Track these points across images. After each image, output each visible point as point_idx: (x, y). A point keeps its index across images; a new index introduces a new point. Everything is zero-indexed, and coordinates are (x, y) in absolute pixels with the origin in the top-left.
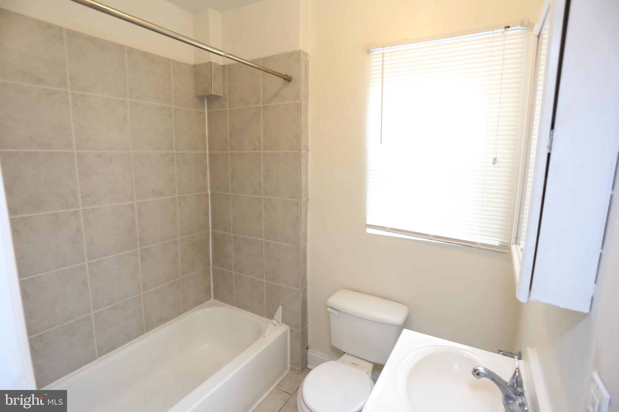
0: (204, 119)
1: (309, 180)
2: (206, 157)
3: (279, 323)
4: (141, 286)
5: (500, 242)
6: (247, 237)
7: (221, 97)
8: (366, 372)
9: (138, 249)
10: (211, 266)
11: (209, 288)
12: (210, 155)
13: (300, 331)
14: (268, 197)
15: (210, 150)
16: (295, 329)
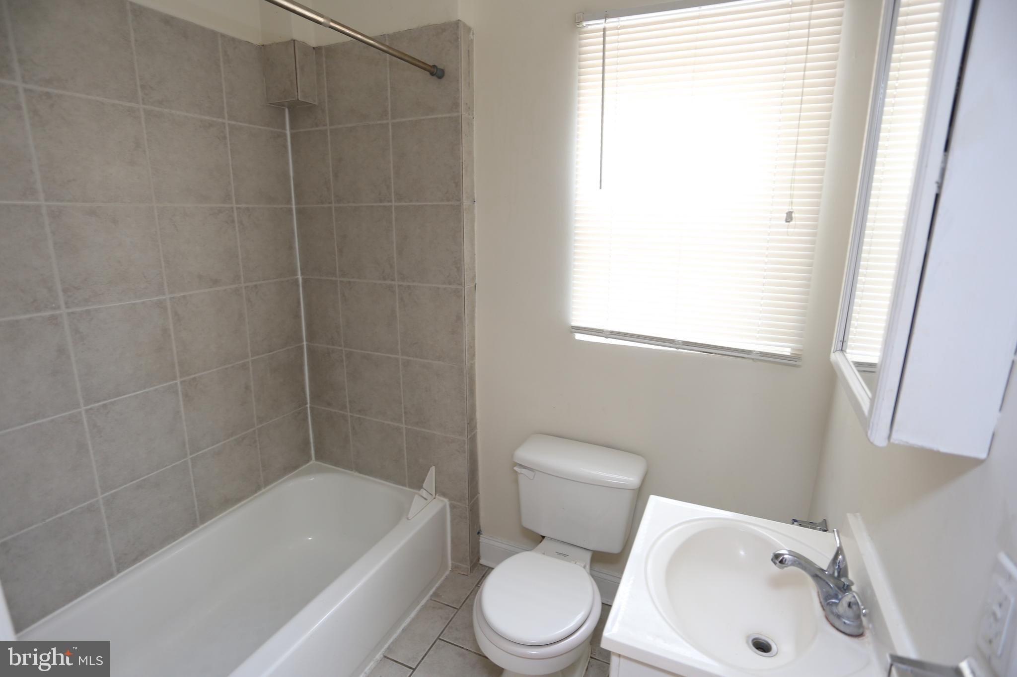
0: (285, 147)
1: (476, 252)
2: (292, 214)
3: (431, 494)
4: (187, 446)
5: (793, 349)
6: (370, 352)
7: (315, 105)
8: (583, 566)
9: (178, 381)
10: (308, 406)
11: (307, 443)
12: (300, 212)
13: (468, 507)
14: (405, 284)
15: (297, 203)
16: (459, 504)
